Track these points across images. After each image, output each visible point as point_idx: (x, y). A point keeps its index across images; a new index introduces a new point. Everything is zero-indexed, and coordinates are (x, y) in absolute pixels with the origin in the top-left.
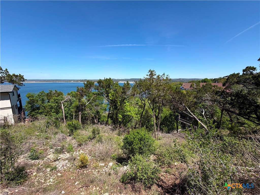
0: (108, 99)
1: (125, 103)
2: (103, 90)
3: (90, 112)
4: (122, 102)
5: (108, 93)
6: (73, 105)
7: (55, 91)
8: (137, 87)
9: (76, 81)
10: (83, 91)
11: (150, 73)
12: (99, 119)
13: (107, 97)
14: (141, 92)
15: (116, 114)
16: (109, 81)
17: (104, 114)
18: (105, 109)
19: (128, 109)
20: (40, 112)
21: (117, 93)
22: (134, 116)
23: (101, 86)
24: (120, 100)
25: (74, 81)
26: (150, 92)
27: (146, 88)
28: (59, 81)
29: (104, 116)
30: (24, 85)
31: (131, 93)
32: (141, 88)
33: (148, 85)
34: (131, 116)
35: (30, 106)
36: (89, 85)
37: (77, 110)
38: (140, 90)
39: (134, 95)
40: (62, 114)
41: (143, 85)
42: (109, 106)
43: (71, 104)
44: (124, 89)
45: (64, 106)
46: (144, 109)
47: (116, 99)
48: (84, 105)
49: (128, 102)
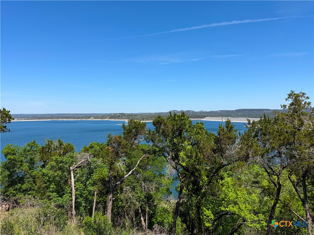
0: (176, 164)
1: (222, 179)
2: (166, 141)
3: (132, 197)
4: (212, 176)
5: (176, 149)
6: (95, 176)
7: (59, 141)
8: (256, 136)
9: (101, 118)
10: (119, 144)
11: (290, 101)
12: (151, 217)
13: (173, 159)
14: (267, 151)
15: (198, 208)
16: (181, 120)
17: (163, 205)
18: (168, 189)
19: (232, 195)
20: (24, 189)
21: (201, 149)
22: (249, 216)
23: (161, 131)
24: (208, 168)
25: (96, 116)
26: (294, 152)
27: (280, 140)
28: (65, 118)
29: (165, 211)
30: (9, 131)
31: (238, 153)
32: (268, 140)
33: (287, 132)
34: (239, 216)
35: (7, 173)
36: (134, 131)
37: (104, 189)
38: (264, 146)
39: (246, 158)
40: (70, 197)
41: (271, 131)
42: (178, 184)
43: (91, 173)
44: (218, 141)
45: (74, 178)
46: (277, 199)
47: (197, 167)
48: (119, 177)
49: (230, 176)
